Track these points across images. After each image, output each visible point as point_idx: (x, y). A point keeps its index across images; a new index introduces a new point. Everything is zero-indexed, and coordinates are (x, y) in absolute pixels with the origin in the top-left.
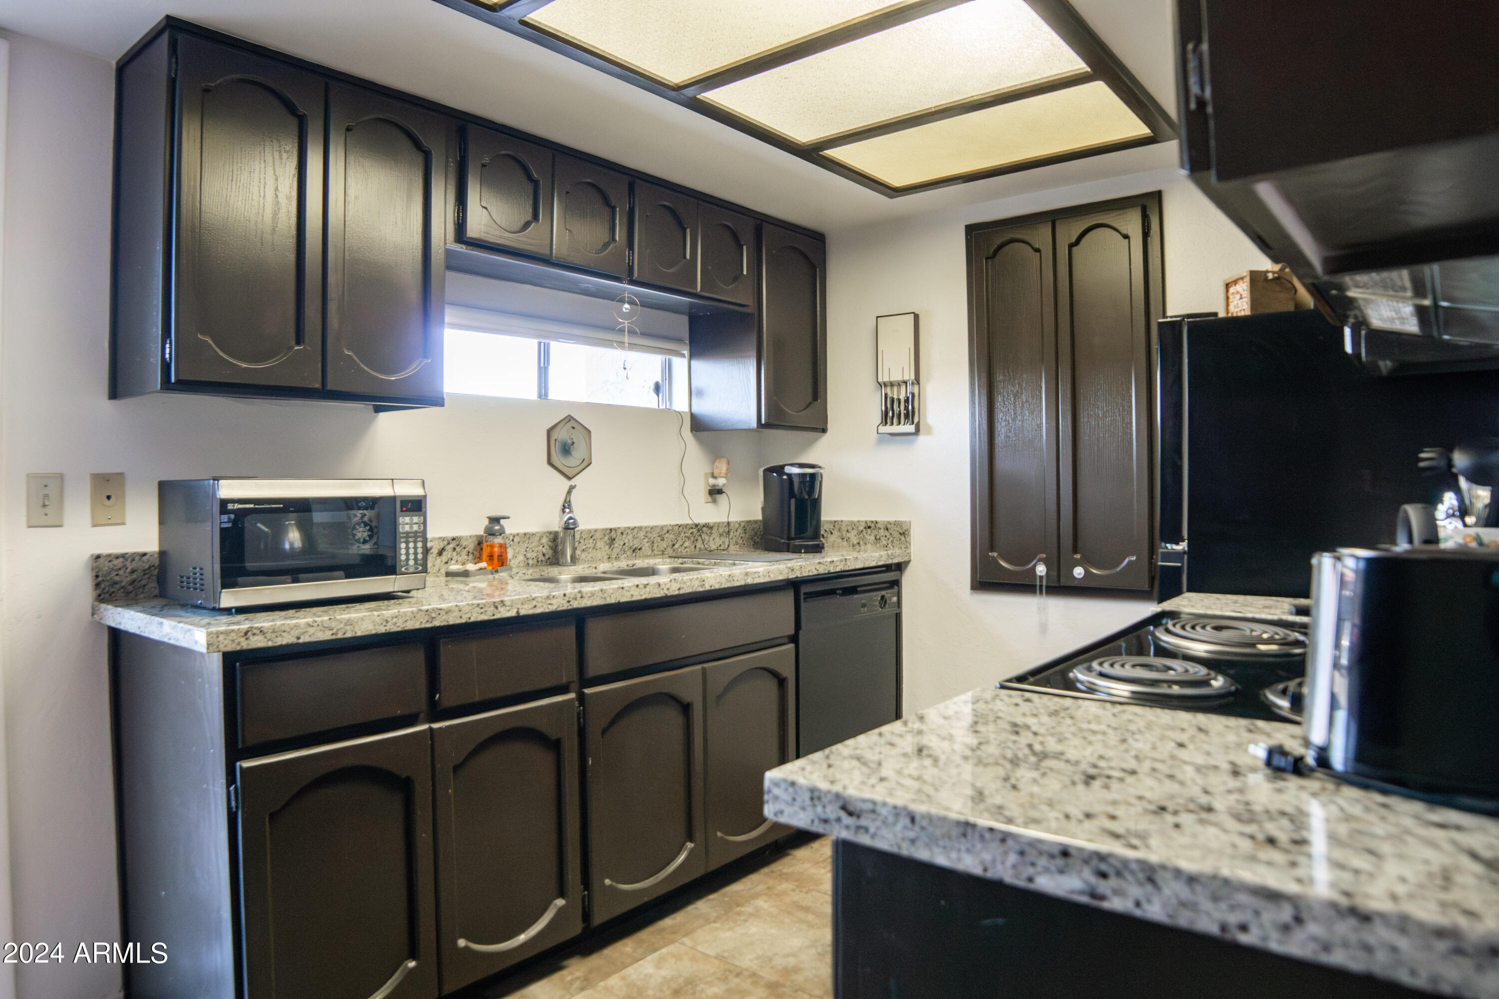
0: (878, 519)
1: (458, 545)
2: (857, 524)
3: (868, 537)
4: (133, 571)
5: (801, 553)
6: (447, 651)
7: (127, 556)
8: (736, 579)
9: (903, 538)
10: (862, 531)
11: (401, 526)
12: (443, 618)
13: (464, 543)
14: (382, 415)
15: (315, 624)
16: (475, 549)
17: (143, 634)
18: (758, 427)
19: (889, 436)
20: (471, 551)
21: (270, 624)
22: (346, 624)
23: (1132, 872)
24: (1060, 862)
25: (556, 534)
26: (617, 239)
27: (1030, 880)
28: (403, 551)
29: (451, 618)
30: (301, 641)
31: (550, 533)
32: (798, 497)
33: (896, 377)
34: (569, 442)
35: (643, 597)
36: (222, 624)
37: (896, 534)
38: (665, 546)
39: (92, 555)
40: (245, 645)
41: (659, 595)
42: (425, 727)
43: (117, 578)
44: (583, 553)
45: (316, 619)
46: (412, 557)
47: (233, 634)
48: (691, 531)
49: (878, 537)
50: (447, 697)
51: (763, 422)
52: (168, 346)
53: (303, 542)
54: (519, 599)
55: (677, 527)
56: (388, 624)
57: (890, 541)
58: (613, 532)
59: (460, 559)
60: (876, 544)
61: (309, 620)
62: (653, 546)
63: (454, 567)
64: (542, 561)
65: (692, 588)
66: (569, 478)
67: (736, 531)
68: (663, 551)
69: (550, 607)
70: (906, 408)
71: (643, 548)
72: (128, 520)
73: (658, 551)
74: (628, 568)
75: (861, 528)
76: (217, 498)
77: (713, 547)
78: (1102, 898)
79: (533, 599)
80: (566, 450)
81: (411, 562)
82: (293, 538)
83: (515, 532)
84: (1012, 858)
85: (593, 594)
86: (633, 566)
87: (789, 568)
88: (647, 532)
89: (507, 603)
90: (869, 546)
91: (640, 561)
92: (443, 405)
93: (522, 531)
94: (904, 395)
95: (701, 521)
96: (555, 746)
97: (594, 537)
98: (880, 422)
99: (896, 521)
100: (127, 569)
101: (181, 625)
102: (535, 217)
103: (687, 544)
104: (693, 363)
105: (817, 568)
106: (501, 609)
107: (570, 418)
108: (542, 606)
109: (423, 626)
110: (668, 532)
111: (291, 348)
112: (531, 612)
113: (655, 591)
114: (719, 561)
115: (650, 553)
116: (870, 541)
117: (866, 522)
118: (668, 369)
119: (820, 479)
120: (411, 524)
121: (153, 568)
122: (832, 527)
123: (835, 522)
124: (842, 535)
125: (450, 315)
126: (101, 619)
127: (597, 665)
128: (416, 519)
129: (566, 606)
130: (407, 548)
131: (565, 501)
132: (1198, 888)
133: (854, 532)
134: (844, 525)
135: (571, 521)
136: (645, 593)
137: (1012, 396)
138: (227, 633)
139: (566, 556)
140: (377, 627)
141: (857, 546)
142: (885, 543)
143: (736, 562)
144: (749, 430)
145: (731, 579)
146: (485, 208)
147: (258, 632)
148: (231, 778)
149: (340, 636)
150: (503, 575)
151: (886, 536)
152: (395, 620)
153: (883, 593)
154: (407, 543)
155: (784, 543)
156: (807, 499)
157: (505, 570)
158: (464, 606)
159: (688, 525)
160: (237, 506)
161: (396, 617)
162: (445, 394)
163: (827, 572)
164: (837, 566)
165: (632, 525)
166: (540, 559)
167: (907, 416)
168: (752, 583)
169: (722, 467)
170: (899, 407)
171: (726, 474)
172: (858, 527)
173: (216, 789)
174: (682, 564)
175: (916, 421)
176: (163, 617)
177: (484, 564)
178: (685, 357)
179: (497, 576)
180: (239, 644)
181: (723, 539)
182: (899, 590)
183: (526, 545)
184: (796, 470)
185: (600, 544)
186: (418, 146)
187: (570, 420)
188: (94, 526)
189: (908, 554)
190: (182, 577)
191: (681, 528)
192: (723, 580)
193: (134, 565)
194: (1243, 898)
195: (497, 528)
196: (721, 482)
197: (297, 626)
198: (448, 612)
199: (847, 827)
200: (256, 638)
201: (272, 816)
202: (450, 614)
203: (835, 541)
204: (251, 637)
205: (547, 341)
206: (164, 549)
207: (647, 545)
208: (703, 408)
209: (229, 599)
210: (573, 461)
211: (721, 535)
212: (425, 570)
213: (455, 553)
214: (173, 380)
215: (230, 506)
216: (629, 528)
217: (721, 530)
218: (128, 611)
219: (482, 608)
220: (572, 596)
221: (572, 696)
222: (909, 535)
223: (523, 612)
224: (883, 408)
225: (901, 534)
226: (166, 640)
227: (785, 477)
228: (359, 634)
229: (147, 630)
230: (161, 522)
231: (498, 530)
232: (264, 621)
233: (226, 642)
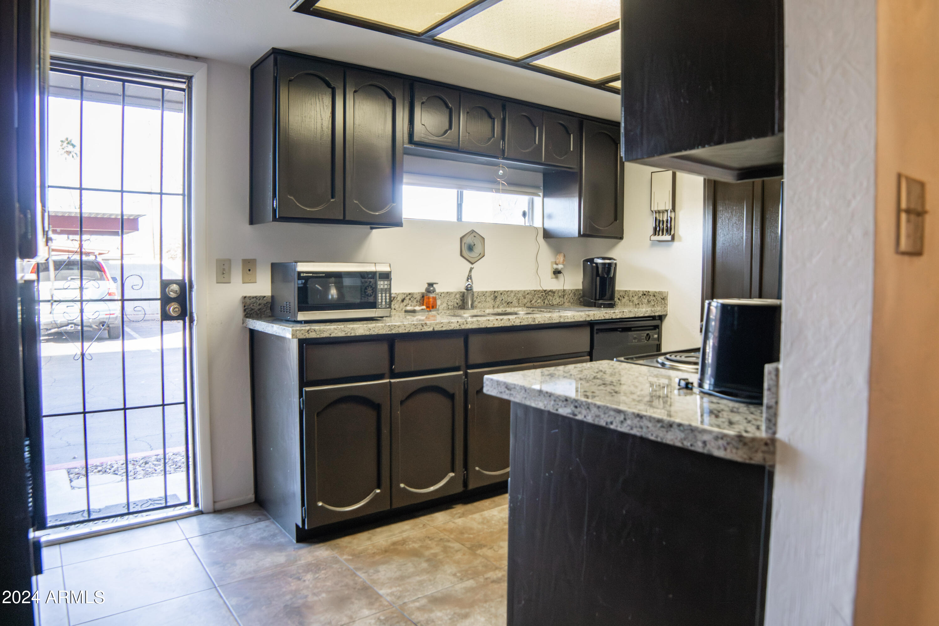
0: (650, 290)
1: (412, 297)
2: (638, 292)
3: (643, 300)
4: (260, 304)
5: (601, 307)
6: (399, 346)
7: (257, 297)
8: (554, 319)
9: (663, 301)
10: (641, 297)
11: (379, 286)
12: (397, 329)
13: (415, 296)
14: (374, 231)
15: (338, 329)
16: (420, 300)
17: (265, 331)
18: (579, 236)
19: (657, 242)
20: (418, 300)
21: (318, 327)
22: (352, 330)
23: (584, 406)
24: (565, 403)
25: (464, 293)
26: (496, 136)
27: (557, 410)
28: (380, 298)
29: (400, 330)
30: (332, 336)
31: (461, 292)
32: (600, 275)
33: (661, 208)
34: (473, 244)
35: (500, 325)
36: (298, 327)
37: (659, 299)
38: (526, 302)
39: (243, 296)
40: (307, 336)
41: (509, 325)
42: (387, 381)
43: (253, 307)
44: (479, 304)
45: (338, 326)
46: (384, 300)
47: (302, 331)
48: (542, 294)
49: (649, 300)
50: (397, 367)
51: (582, 233)
52: (275, 201)
53: (338, 295)
54: (434, 323)
55: (533, 292)
56: (371, 331)
57: (656, 303)
58: (496, 293)
59: (413, 304)
60: (648, 304)
61: (335, 327)
62: (519, 302)
63: (409, 308)
64: (456, 307)
65: (528, 322)
66: (472, 264)
67: (570, 295)
68: (525, 304)
69: (450, 327)
70: (667, 226)
71: (513, 302)
72: (257, 281)
73: (522, 304)
74: (502, 312)
75: (640, 295)
76: (296, 271)
77: (555, 303)
78: (575, 415)
79: (442, 323)
80: (471, 248)
81: (384, 303)
82: (333, 292)
83: (442, 291)
84: (552, 402)
85: (472, 322)
86: (505, 311)
87: (587, 315)
88: (515, 294)
89: (428, 324)
90: (644, 305)
91: (509, 309)
92: (402, 226)
93: (446, 291)
94: (666, 218)
95: (548, 288)
96: (451, 397)
97: (485, 295)
98: (652, 233)
99: (659, 292)
100: (257, 303)
101: (281, 327)
102: (450, 127)
103: (539, 301)
104: (545, 199)
105: (604, 315)
106: (425, 327)
107: (473, 231)
108: (446, 327)
109: (387, 333)
110: (528, 294)
111: (329, 200)
112: (440, 329)
113: (507, 323)
114: (551, 310)
115: (517, 305)
116: (645, 303)
117: (643, 292)
118: (532, 204)
119: (614, 266)
120: (384, 285)
121: (268, 304)
122: (624, 294)
123: (626, 291)
124: (630, 299)
125: (406, 178)
126: (247, 325)
127: (474, 358)
128: (386, 283)
129: (458, 328)
130: (382, 296)
131: (469, 276)
132: (600, 410)
133: (636, 297)
134: (631, 293)
135: (469, 286)
136: (501, 323)
137: (727, 219)
138: (300, 330)
139: (469, 305)
140: (366, 332)
141: (638, 305)
142: (653, 304)
143: (560, 311)
144: (576, 237)
145: (550, 319)
146: (424, 125)
147: (313, 331)
148: (301, 395)
149: (349, 335)
150: (434, 313)
151: (654, 300)
152: (374, 329)
153: (648, 332)
154: (382, 294)
155: (592, 302)
156: (606, 278)
157: (435, 311)
158: (407, 324)
159: (540, 290)
160: (305, 275)
161: (374, 328)
162: (403, 219)
163: (611, 318)
164: (617, 315)
165: (507, 290)
166: (455, 306)
167: (667, 231)
168: (563, 321)
169: (561, 258)
170: (663, 225)
171: (563, 262)
172: (638, 294)
173: (295, 400)
174: (532, 311)
175: (672, 233)
176: (273, 323)
177: (424, 307)
178: (540, 196)
179: (430, 313)
180: (305, 335)
181: (561, 299)
182: (659, 331)
183: (448, 298)
184: (600, 261)
185: (488, 299)
186: (390, 96)
187: (473, 233)
188: (243, 283)
189: (666, 310)
190: (281, 307)
191: (536, 292)
192: (546, 319)
193: (260, 302)
194: (612, 413)
195: (432, 289)
196: (560, 267)
197: (330, 329)
198: (399, 327)
199: (507, 394)
200: (312, 333)
201: (318, 414)
202: (400, 328)
203: (625, 302)
204: (310, 333)
205: (461, 190)
206: (273, 294)
207: (515, 301)
208: (549, 225)
209: (301, 316)
210: (474, 254)
211: (560, 297)
212: (390, 307)
213: (410, 301)
214: (277, 217)
215: (302, 275)
216: (505, 291)
217: (560, 294)
218: (259, 321)
219: (415, 326)
220: (462, 322)
221: (461, 373)
222: (667, 299)
223: (436, 329)
224: (654, 226)
225: (662, 299)
226: (275, 333)
227: (594, 265)
228: (357, 334)
229: (266, 329)
230: (272, 282)
231: (432, 290)
232: (316, 327)
233: (299, 334)
